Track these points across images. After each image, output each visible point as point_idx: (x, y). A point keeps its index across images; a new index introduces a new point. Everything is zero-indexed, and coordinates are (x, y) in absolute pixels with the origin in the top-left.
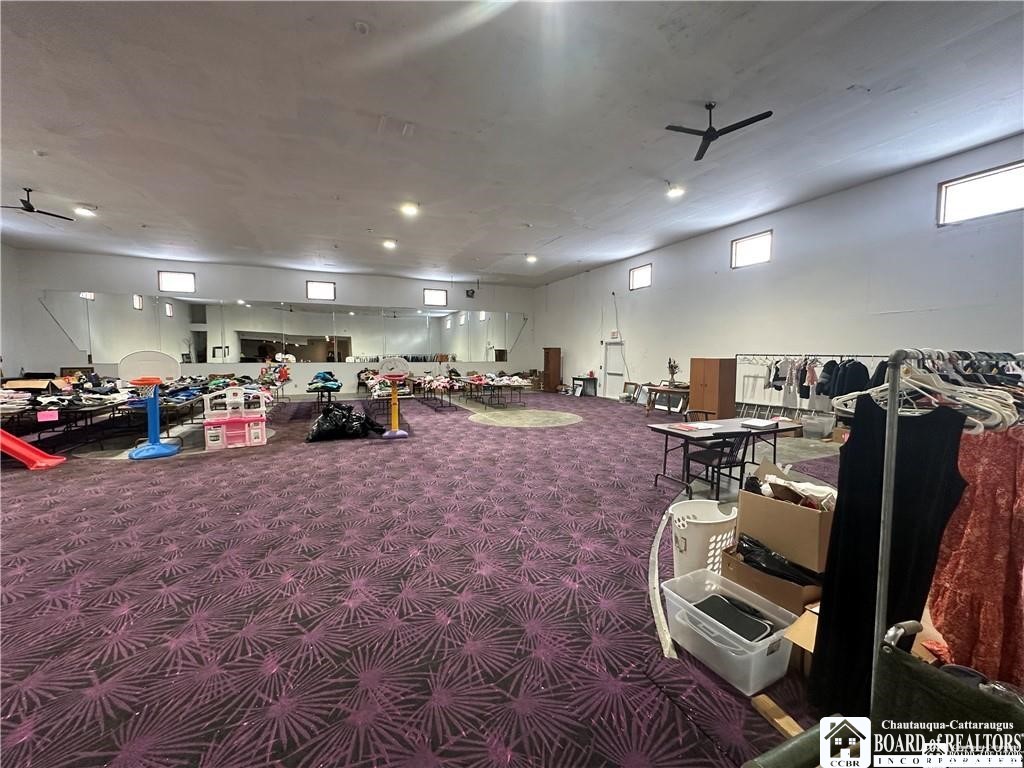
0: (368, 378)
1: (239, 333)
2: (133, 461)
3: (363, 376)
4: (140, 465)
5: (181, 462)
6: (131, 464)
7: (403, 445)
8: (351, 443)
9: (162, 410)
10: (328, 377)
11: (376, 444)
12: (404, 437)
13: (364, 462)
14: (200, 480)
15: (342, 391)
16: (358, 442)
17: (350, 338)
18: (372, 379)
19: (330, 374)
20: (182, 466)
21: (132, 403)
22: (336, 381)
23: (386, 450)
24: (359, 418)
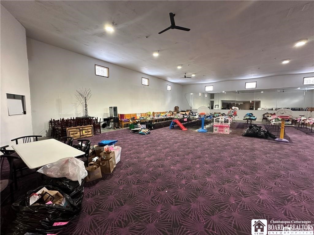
0: (268, 116)
1: (222, 101)
2: (199, 132)
3: (266, 115)
4: (200, 134)
5: (208, 135)
6: (198, 133)
7: (286, 145)
8: (260, 140)
9: (205, 121)
10: (250, 115)
11: (272, 142)
12: (287, 142)
13: (265, 148)
14: (212, 140)
15: (257, 120)
16: (263, 140)
17: (260, 101)
18: (271, 117)
19: (252, 114)
20: (208, 136)
21: (199, 119)
22: (254, 117)
23: (277, 146)
24: (264, 131)
